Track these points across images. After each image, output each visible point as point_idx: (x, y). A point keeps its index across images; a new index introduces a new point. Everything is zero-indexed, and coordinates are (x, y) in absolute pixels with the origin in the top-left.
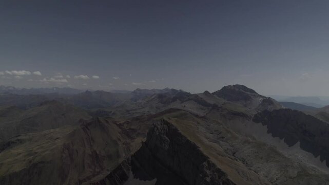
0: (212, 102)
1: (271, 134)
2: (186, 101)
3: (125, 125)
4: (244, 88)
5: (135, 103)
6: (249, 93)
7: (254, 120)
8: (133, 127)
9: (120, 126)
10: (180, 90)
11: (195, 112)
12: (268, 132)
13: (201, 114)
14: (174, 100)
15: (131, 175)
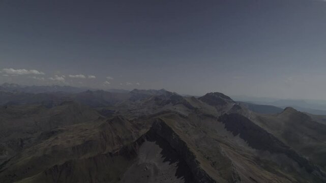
0: (195, 105)
1: (226, 129)
2: (178, 104)
3: (134, 122)
4: (222, 95)
5: (134, 103)
6: (225, 99)
7: (218, 120)
8: (139, 123)
9: (131, 122)
10: (174, 93)
11: (182, 113)
12: (225, 128)
13: (186, 114)
14: (168, 103)
15: (146, 140)
